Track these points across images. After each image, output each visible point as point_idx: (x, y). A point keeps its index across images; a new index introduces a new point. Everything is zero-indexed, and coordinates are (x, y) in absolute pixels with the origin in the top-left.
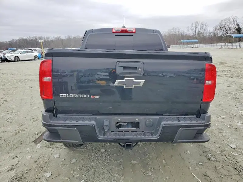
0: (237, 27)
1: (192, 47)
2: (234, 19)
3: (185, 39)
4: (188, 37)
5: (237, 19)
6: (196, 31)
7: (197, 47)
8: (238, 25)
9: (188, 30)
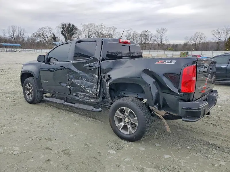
0: (53, 36)
1: (15, 52)
2: (49, 29)
3: (8, 43)
4: (9, 41)
5: (52, 29)
6: (14, 35)
7: (20, 52)
8: (54, 34)
9: (4, 33)
